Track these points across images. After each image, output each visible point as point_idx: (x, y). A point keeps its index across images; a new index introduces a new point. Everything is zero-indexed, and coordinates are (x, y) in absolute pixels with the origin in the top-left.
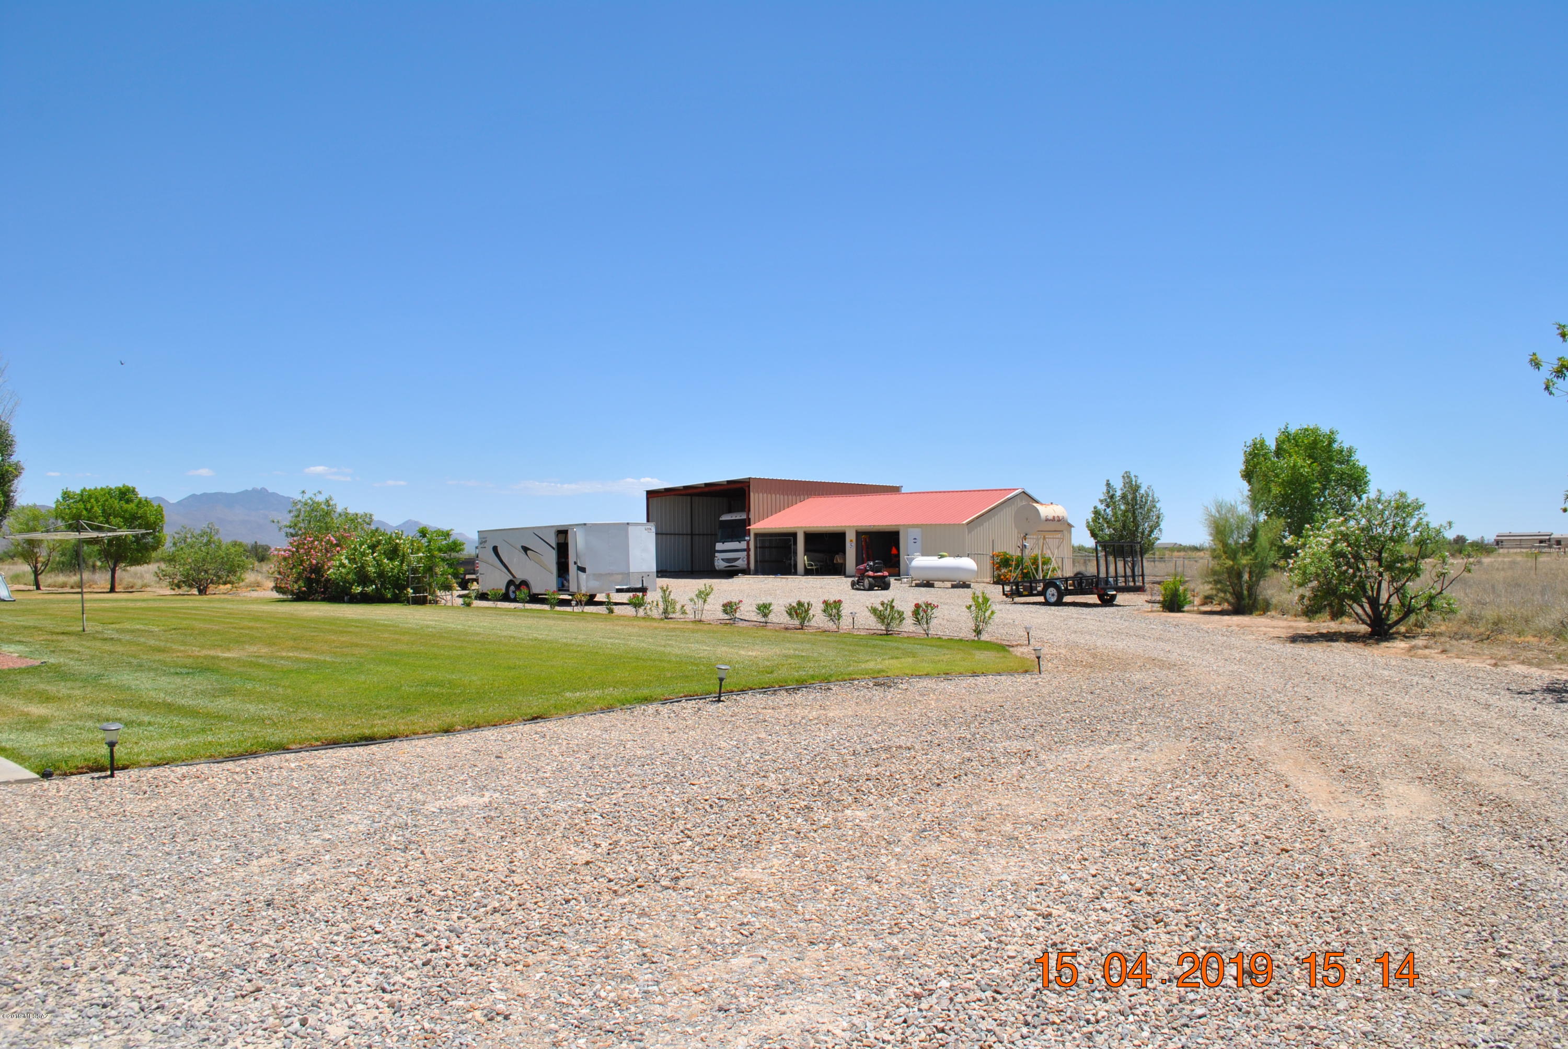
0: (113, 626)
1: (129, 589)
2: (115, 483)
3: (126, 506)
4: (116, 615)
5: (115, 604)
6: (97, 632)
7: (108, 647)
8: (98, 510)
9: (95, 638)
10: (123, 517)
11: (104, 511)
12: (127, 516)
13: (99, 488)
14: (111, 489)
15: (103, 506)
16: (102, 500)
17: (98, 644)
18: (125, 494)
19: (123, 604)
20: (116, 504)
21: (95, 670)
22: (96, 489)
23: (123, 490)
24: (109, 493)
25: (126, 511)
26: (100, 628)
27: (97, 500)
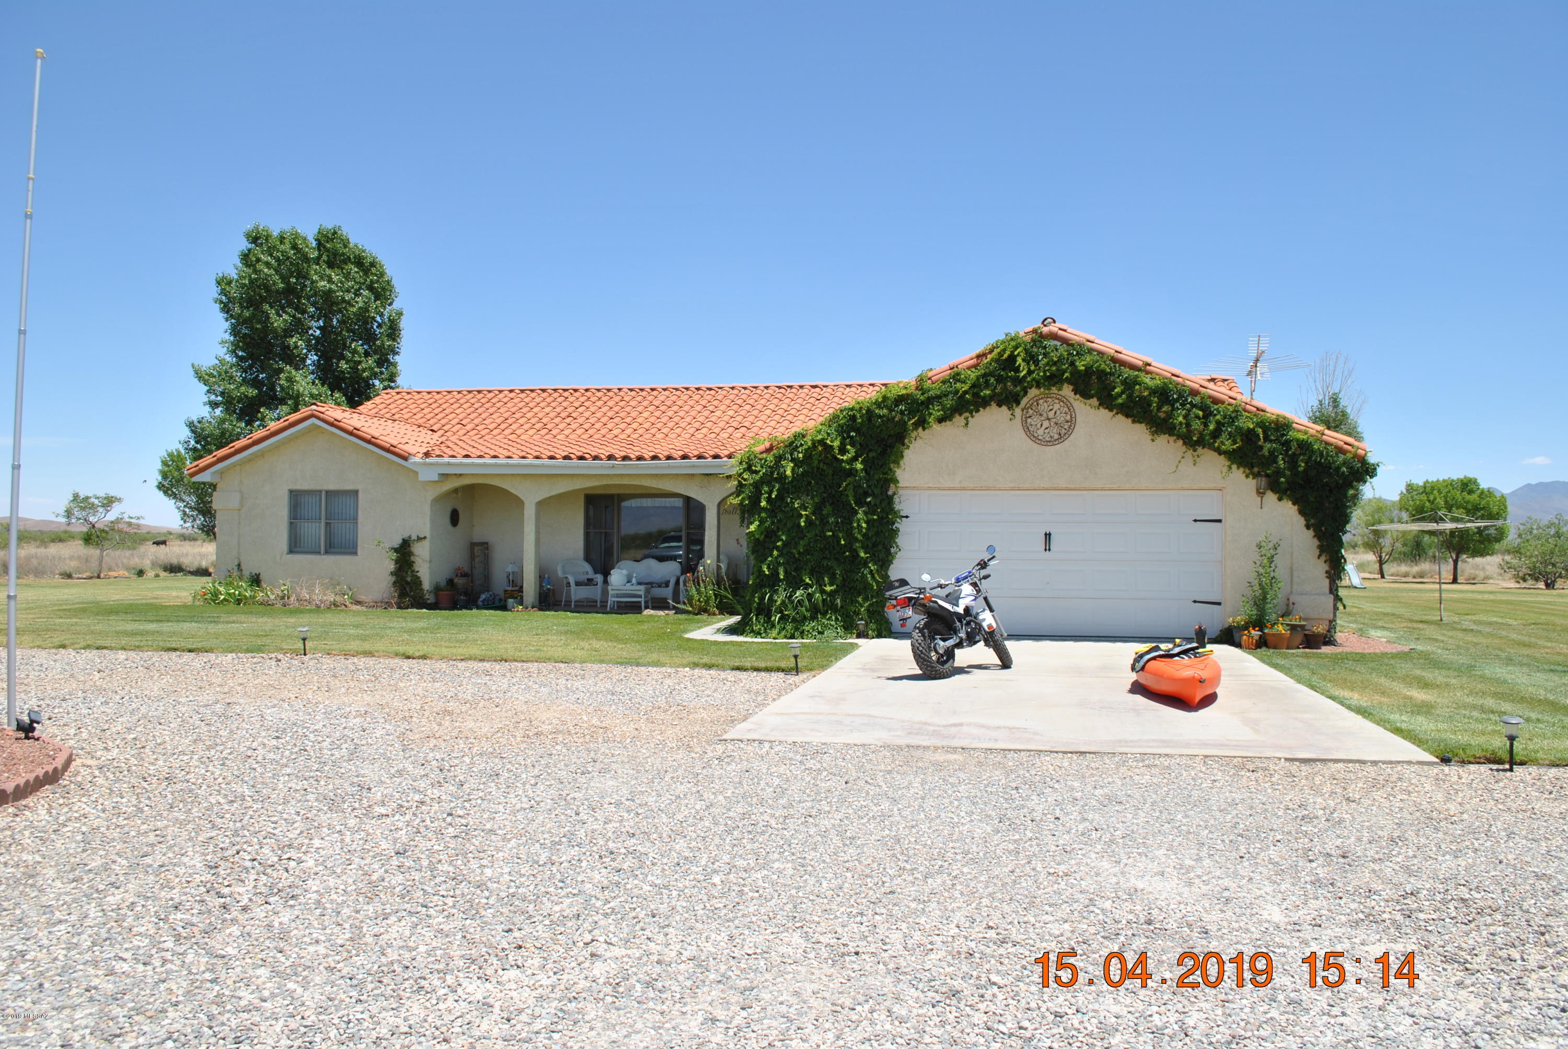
0: (1469, 617)
1: (1472, 581)
2: (1457, 474)
3: (1468, 497)
4: (1470, 606)
5: (1461, 595)
6: (1454, 622)
7: (1469, 638)
8: (1441, 502)
9: (1455, 629)
10: (1465, 508)
11: (1446, 502)
12: (1470, 507)
13: (1441, 479)
14: (1453, 481)
15: (1445, 497)
16: (1444, 491)
17: (1460, 635)
18: (1467, 485)
19: (1470, 595)
20: (1458, 495)
21: (1463, 660)
22: (1438, 481)
23: (1465, 481)
24: (1451, 484)
25: (1467, 502)
26: (1456, 619)
27: (1440, 492)
